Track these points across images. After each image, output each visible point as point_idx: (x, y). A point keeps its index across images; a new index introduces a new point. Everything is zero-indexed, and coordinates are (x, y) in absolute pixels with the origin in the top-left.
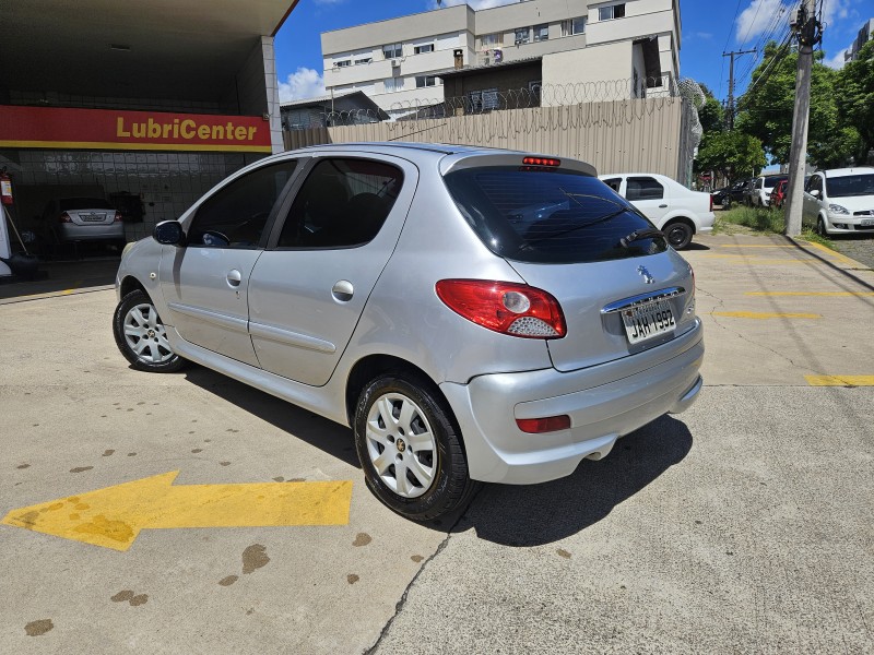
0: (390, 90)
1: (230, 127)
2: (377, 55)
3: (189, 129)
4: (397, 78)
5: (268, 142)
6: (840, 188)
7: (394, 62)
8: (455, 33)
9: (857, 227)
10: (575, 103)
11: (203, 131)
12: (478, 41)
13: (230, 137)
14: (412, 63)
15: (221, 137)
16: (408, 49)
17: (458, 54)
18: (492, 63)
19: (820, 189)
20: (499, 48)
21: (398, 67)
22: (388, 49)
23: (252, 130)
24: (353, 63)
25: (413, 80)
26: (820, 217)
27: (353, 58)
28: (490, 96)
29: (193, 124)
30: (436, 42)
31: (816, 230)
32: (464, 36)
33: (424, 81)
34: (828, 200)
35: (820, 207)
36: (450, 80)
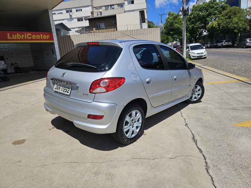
0: (69, 22)
1: (41, 35)
2: (64, 11)
3: (29, 36)
4: (71, 19)
5: (53, 40)
6: (193, 48)
7: (70, 14)
8: (88, 6)
9: (197, 57)
10: (136, 29)
11: (34, 37)
13: (42, 38)
14: (75, 14)
15: (39, 38)
16: (74, 10)
17: (92, 13)
18: (99, 16)
19: (189, 49)
20: (101, 11)
21: (71, 15)
22: (67, 10)
23: (48, 36)
24: (56, 14)
25: (76, 19)
26: (190, 55)
27: (56, 12)
28: (102, 25)
29: (31, 35)
30: (82, 8)
31: (189, 58)
32: (90, 7)
33: (80, 19)
34: (191, 51)
35: (189, 53)
36: (91, 20)
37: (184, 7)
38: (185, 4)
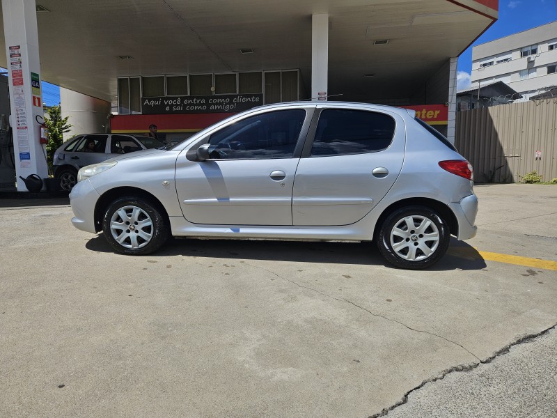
0: (524, 78)
2: (516, 55)
4: (531, 67)
5: (446, 119)
7: (529, 58)
16: (542, 48)
21: (533, 62)
23: (437, 112)
24: (494, 63)
25: (545, 69)
27: (495, 60)
33: (555, 68)
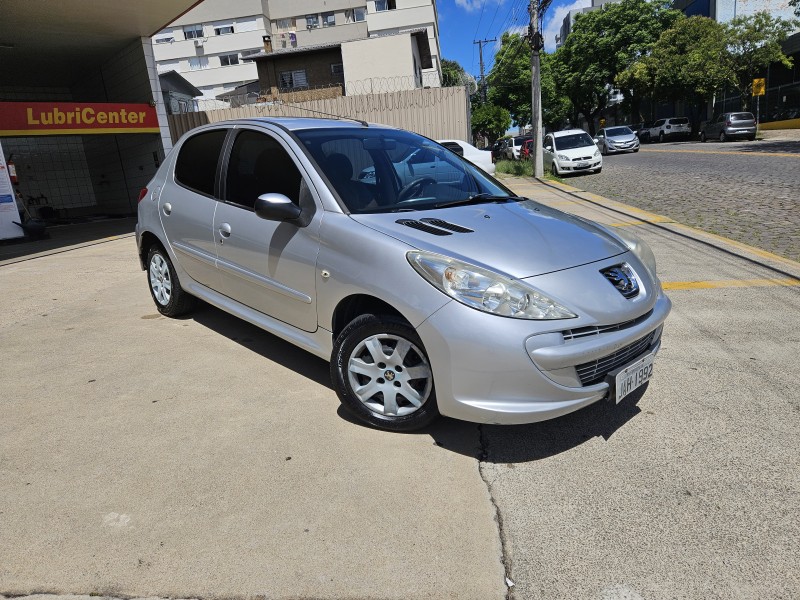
0: (196, 68)
1: (123, 113)
2: (178, 35)
3: (89, 116)
4: (201, 57)
5: (156, 125)
6: (564, 144)
7: (196, 42)
8: (253, 18)
9: (575, 168)
11: (101, 117)
12: (274, 25)
13: (124, 121)
14: (214, 44)
15: (117, 121)
16: (209, 31)
17: (267, 40)
18: (289, 49)
19: (552, 145)
20: (294, 32)
21: (201, 47)
22: (189, 29)
23: (142, 115)
25: (217, 59)
26: (554, 164)
28: (300, 77)
30: (234, 25)
31: (552, 172)
32: (261, 20)
33: (228, 60)
34: (557, 153)
35: (552, 157)
36: (263, 63)
37: (535, 26)
38: (535, 16)
